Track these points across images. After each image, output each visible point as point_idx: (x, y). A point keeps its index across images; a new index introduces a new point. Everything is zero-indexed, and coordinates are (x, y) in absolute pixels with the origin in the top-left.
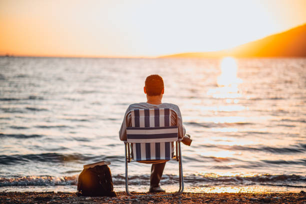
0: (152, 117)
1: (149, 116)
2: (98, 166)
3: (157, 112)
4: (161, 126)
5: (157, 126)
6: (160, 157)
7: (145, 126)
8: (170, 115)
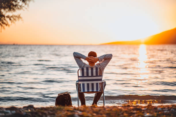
0: (90, 71)
1: (88, 71)
2: (65, 94)
3: (92, 69)
4: (94, 75)
5: (92, 76)
6: (93, 90)
7: (87, 75)
8: (98, 70)
